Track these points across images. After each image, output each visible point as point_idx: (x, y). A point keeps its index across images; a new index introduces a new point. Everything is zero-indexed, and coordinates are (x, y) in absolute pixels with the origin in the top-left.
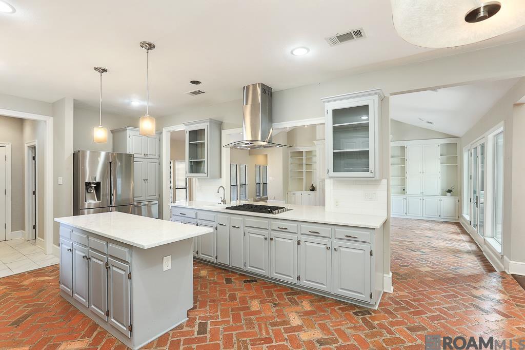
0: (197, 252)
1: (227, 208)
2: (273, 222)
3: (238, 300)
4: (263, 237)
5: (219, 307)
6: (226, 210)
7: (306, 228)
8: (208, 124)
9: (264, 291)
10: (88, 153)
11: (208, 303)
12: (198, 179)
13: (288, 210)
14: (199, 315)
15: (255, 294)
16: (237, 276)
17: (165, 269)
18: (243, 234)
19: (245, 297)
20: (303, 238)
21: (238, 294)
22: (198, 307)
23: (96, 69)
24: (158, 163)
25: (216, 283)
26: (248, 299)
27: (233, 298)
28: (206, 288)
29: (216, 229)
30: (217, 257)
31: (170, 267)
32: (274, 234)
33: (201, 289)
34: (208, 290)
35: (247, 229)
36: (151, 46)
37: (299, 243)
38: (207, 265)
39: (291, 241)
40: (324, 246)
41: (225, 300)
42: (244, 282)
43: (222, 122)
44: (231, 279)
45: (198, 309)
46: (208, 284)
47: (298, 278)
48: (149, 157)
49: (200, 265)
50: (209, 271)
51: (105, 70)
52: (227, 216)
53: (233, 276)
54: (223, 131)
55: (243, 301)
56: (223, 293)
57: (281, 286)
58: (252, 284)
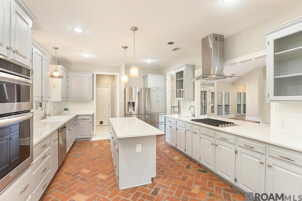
0: (176, 144)
1: (192, 120)
2: (218, 133)
3: (187, 181)
4: (211, 143)
5: (173, 182)
6: (191, 121)
7: (242, 142)
8: (185, 67)
9: (208, 181)
10: (134, 88)
11: (168, 177)
12: (183, 101)
13: (235, 125)
14: (158, 182)
15: (201, 181)
16: (196, 165)
17: (137, 151)
18: (199, 139)
19: (192, 181)
20: (239, 149)
21: (189, 178)
22: (161, 177)
23: (123, 47)
24: (164, 93)
25: (180, 166)
26: (194, 183)
27: (184, 179)
28: (172, 167)
29: (185, 133)
30: (185, 150)
31: (140, 151)
32: (218, 142)
33: (169, 167)
34: (172, 169)
35: (202, 135)
36: (136, 29)
37: (236, 152)
38: (181, 153)
39: (230, 150)
40: (258, 160)
41: (179, 178)
42: (198, 170)
43: (195, 65)
44: (190, 166)
45: (160, 179)
46: (175, 165)
47: (236, 180)
48: (160, 89)
49: (177, 152)
50: (180, 157)
51: (126, 47)
52: (191, 125)
53: (193, 164)
54: (195, 71)
55: (190, 183)
56: (180, 173)
57: (223, 182)
58: (202, 173)
